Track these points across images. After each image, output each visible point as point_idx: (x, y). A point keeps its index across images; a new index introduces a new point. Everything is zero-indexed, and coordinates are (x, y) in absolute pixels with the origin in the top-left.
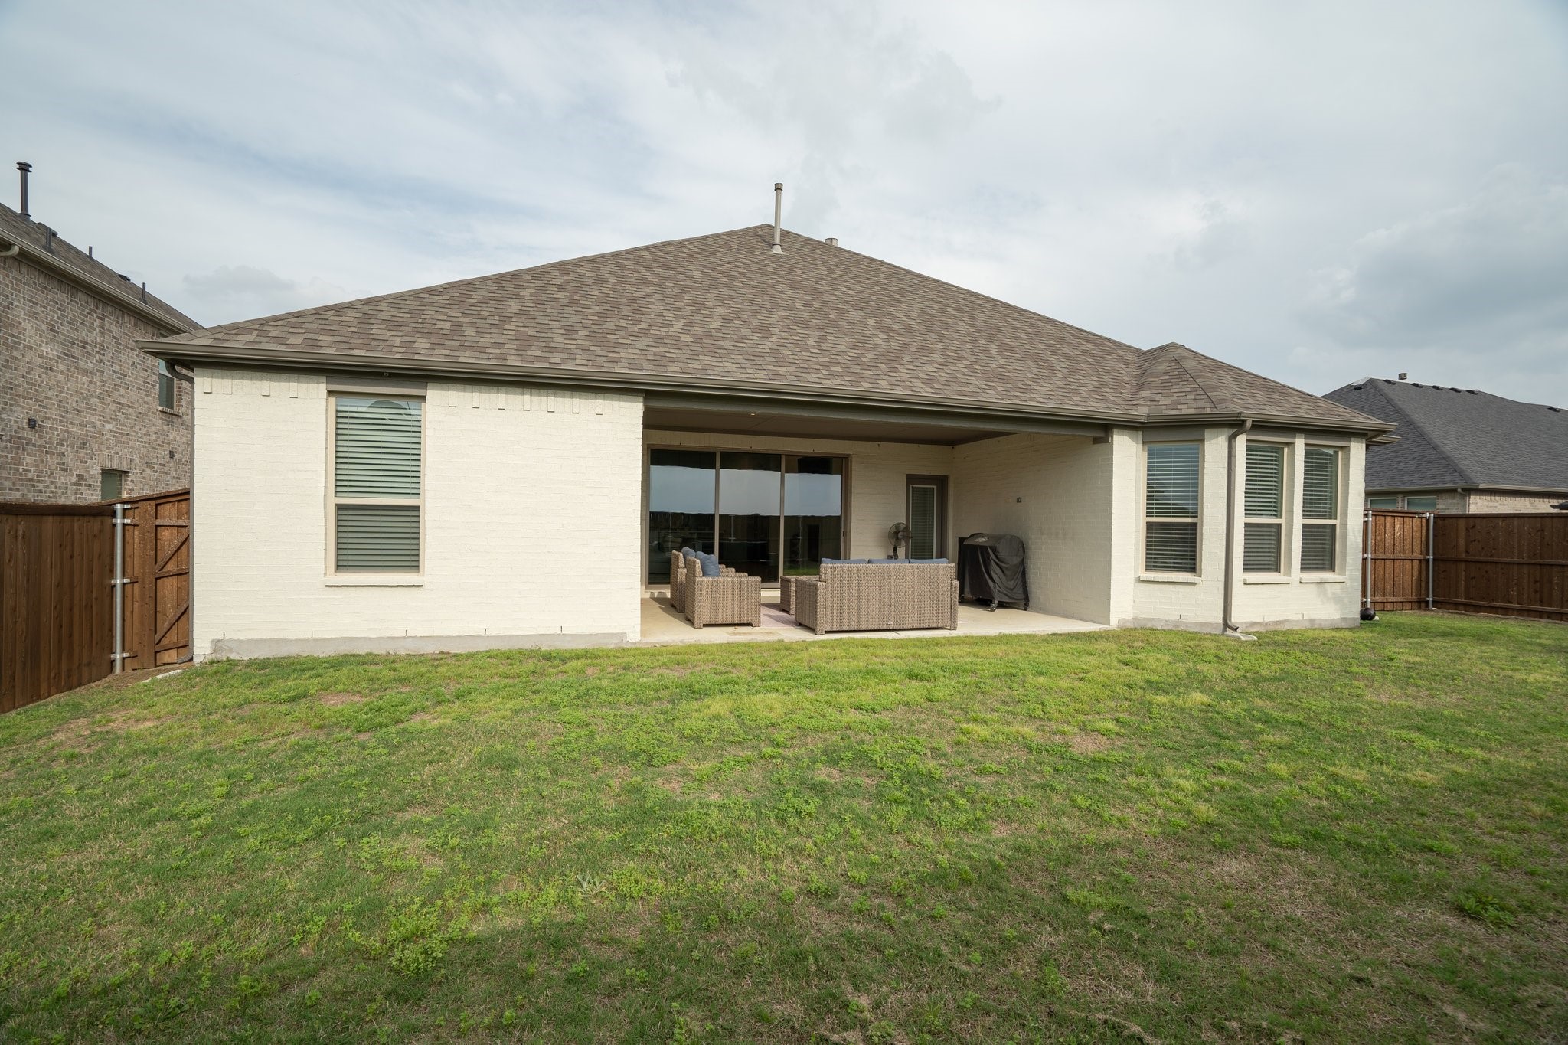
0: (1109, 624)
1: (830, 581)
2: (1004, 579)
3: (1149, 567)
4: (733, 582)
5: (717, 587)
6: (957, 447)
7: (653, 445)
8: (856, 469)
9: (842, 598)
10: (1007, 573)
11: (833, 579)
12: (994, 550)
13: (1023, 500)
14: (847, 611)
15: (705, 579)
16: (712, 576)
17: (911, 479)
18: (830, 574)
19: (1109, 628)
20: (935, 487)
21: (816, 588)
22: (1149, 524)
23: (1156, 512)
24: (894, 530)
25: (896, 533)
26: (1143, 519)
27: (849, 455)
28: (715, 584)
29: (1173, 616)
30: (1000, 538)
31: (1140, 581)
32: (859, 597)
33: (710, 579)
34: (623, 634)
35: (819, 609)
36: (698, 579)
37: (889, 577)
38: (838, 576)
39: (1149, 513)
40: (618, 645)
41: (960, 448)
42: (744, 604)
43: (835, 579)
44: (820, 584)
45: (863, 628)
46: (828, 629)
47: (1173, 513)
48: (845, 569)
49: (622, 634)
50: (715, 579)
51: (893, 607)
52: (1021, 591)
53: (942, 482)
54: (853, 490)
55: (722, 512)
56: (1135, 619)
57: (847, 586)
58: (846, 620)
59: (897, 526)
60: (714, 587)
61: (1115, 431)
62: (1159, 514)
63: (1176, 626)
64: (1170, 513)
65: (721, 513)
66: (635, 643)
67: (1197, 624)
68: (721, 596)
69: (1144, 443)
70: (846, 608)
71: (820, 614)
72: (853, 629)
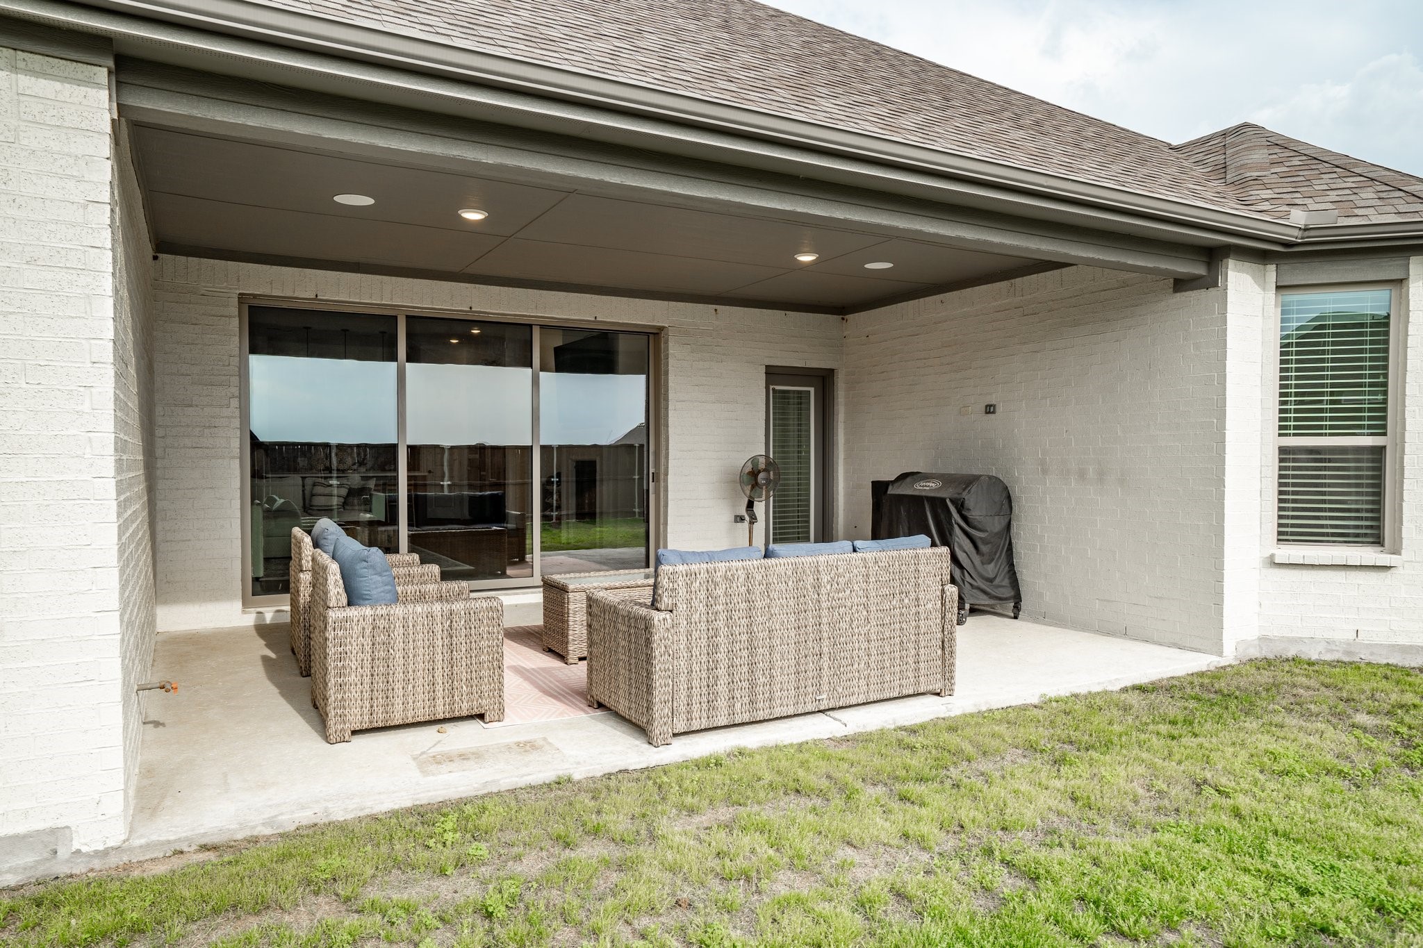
0: (1220, 654)
1: (682, 607)
2: (977, 559)
3: (1284, 536)
4: (430, 615)
5: (387, 631)
6: (850, 317)
7: (255, 296)
8: (677, 357)
9: (713, 648)
10: (983, 548)
11: (689, 601)
12: (960, 506)
13: (1000, 409)
14: (723, 681)
15: (353, 612)
16: (374, 603)
17: (773, 374)
18: (682, 591)
19: (1223, 663)
20: (812, 390)
21: (648, 626)
22: (1283, 450)
23: (1296, 427)
24: (749, 468)
25: (754, 474)
26: (1274, 442)
27: (662, 329)
28: (381, 623)
29: (1343, 634)
30: (969, 481)
31: (1274, 564)
32: (750, 641)
33: (368, 611)
34: (57, 832)
35: (658, 680)
36: (332, 615)
37: (817, 587)
38: (702, 595)
39: (1283, 430)
40: (40, 871)
41: (858, 320)
42: (461, 671)
43: (695, 603)
44: (657, 617)
45: (761, 715)
46: (681, 727)
47: (1331, 427)
48: (718, 577)
49: (53, 831)
50: (382, 610)
51: (826, 658)
52: (1006, 582)
53: (824, 380)
54: (671, 395)
55: (413, 439)
56: (1263, 639)
57: (722, 616)
58: (722, 703)
59: (754, 460)
60: (380, 634)
61: (1231, 263)
62: (1301, 430)
63: (1348, 653)
64: (1320, 427)
65: (410, 442)
66: (105, 853)
67: (1393, 648)
68: (399, 655)
69: (1279, 288)
70: (722, 671)
71: (659, 694)
72: (738, 720)
